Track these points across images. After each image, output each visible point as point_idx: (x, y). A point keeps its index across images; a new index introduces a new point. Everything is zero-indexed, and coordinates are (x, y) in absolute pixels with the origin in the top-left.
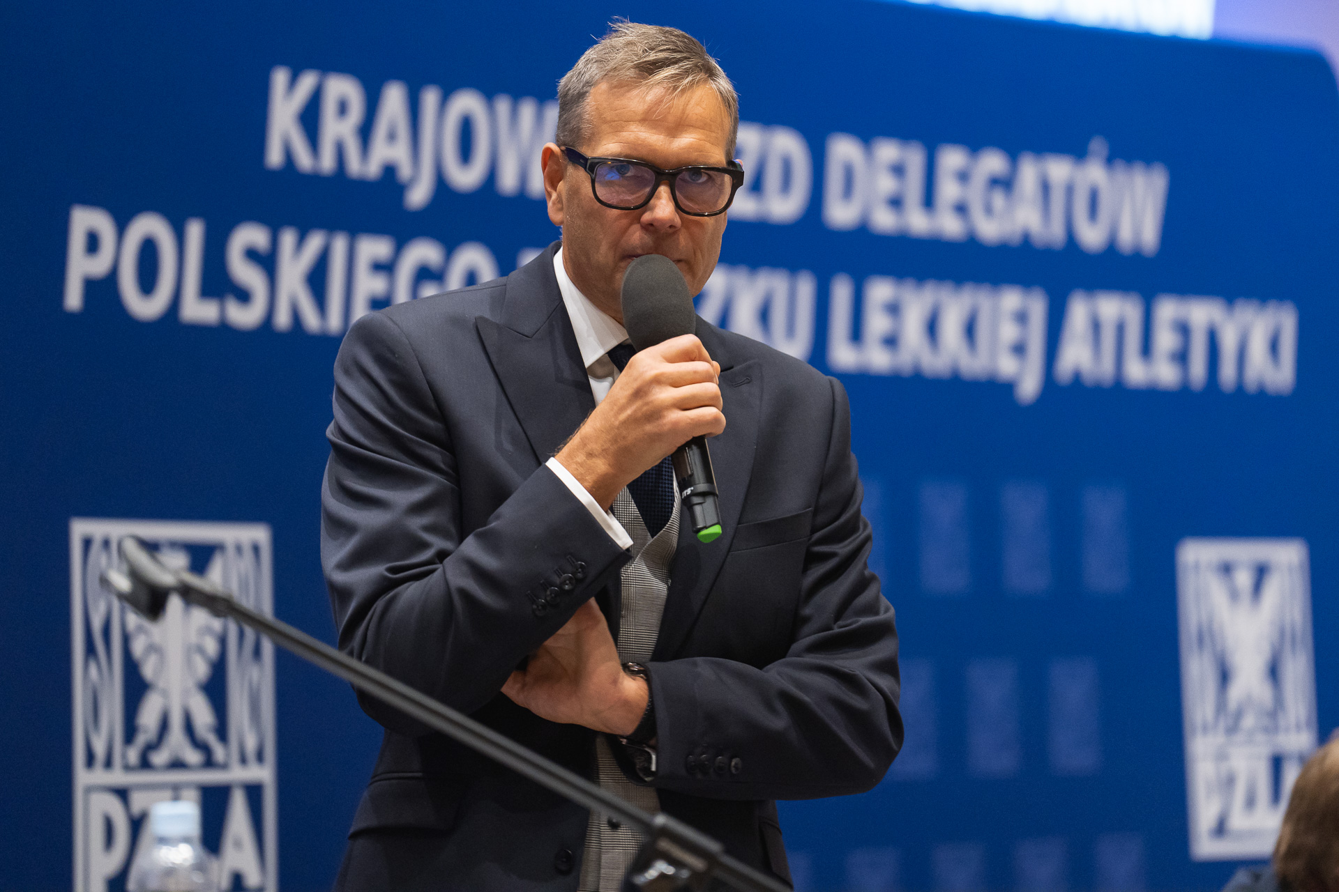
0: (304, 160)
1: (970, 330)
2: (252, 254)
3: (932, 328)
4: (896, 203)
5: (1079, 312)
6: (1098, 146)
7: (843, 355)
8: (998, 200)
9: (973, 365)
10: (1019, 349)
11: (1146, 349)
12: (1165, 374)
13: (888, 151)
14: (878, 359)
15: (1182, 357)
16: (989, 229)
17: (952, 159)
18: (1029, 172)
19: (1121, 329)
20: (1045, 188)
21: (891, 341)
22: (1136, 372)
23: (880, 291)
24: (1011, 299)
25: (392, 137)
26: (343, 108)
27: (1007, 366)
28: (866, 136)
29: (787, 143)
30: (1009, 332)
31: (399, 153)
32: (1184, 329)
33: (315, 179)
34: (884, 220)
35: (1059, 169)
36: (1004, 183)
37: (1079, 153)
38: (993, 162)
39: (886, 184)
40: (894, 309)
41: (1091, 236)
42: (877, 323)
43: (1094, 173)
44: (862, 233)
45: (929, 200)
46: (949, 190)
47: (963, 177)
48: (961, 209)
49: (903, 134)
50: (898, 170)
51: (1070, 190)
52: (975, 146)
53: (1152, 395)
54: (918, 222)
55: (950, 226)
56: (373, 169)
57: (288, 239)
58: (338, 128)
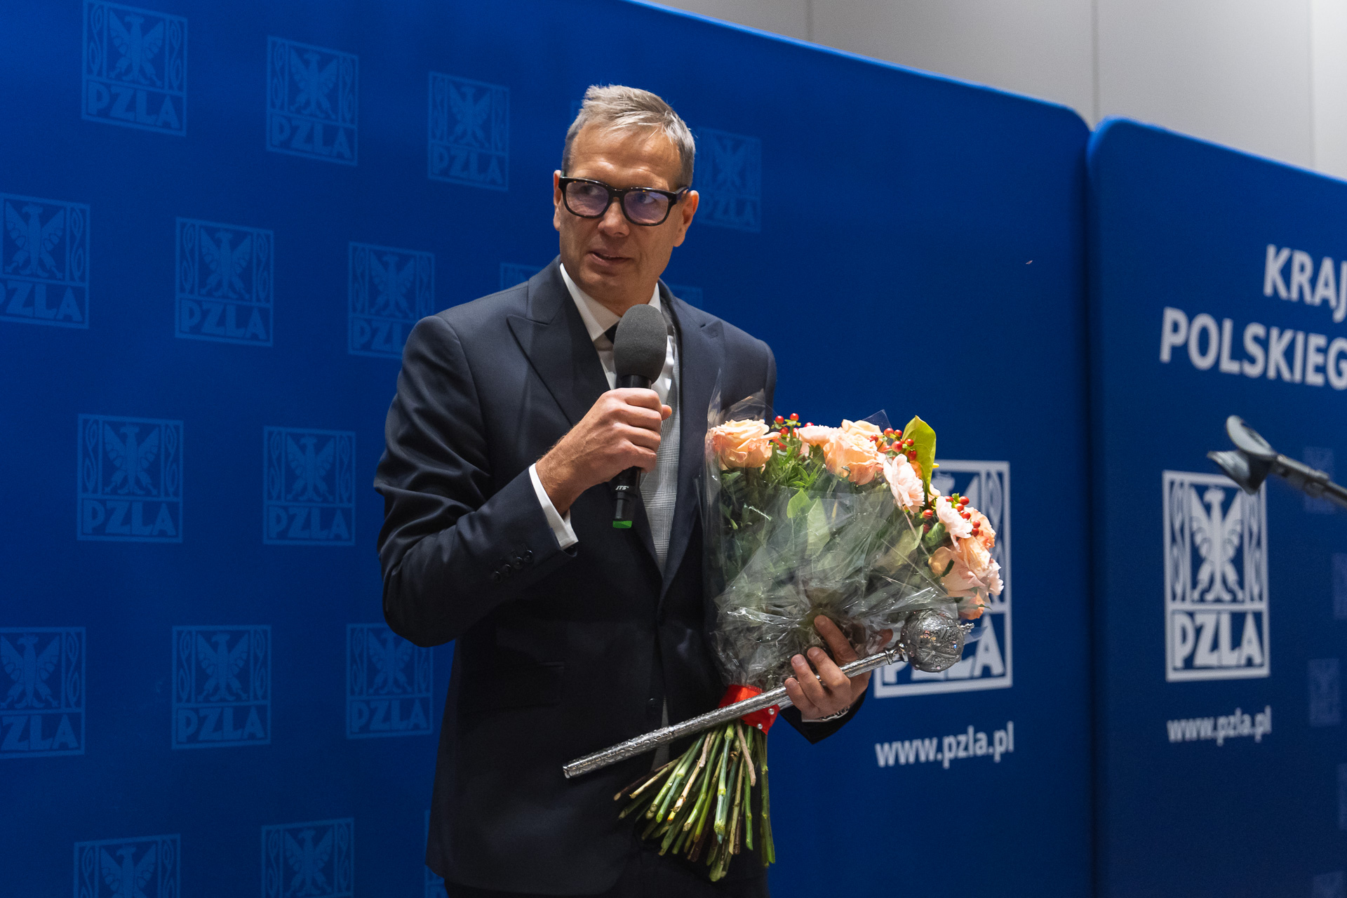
0: (1283, 292)
2: (1256, 339)
25: (1326, 285)
26: (1302, 268)
31: (1330, 293)
33: (1288, 302)
56: (1317, 300)
57: (1275, 332)
58: (1300, 278)
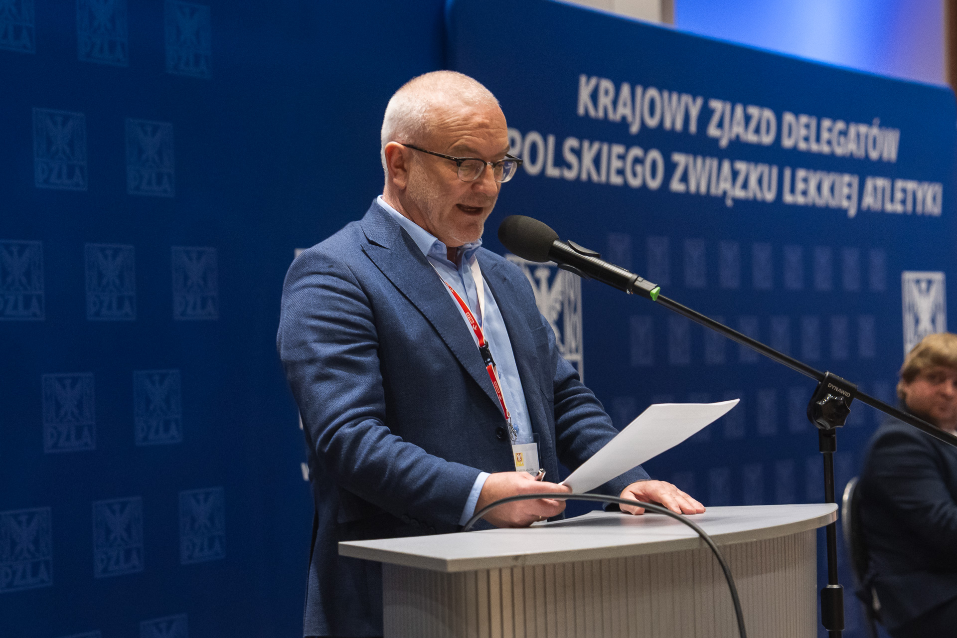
0: (592, 112)
1: (832, 189)
2: (573, 150)
3: (819, 188)
4: (806, 139)
5: (870, 184)
6: (876, 121)
7: (788, 198)
8: (842, 139)
9: (833, 203)
10: (849, 197)
11: (892, 200)
12: (898, 208)
13: (804, 119)
14: (800, 200)
15: (904, 202)
16: (839, 151)
17: (826, 123)
18: (853, 130)
19: (884, 190)
20: (858, 135)
21: (805, 193)
22: (889, 207)
23: (801, 173)
24: (847, 178)
25: (625, 105)
26: (607, 93)
27: (845, 204)
28: (797, 113)
29: (768, 114)
30: (846, 191)
31: (627, 111)
32: (904, 191)
33: (596, 121)
34: (802, 146)
35: (863, 129)
36: (844, 133)
37: (869, 123)
38: (840, 125)
39: (803, 132)
40: (805, 180)
41: (874, 155)
42: (800, 186)
43: (875, 131)
44: (795, 150)
45: (818, 139)
46: (825, 135)
47: (830, 130)
48: (829, 142)
49: (810, 113)
50: (807, 126)
51: (867, 137)
52: (835, 119)
53: (894, 216)
54: (814, 147)
55: (826, 149)
56: (618, 117)
57: (586, 144)
58: (605, 101)
